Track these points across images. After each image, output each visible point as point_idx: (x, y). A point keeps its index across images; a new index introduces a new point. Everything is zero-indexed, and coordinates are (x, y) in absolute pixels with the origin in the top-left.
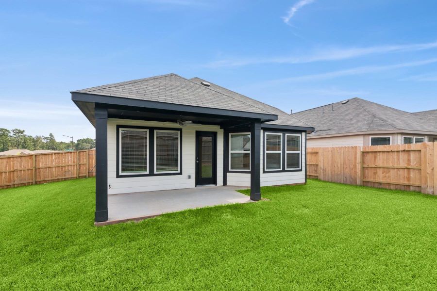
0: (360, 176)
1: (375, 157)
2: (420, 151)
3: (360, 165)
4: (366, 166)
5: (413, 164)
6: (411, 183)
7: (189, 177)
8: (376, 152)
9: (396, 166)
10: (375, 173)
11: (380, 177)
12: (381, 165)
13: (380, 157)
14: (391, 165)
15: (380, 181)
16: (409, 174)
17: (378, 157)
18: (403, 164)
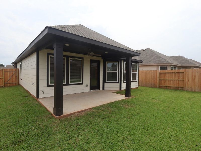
0: (158, 83)
1: (165, 75)
2: (184, 73)
3: (158, 79)
4: (161, 79)
5: (181, 78)
6: (180, 86)
7: (87, 86)
8: (165, 73)
9: (174, 79)
10: (165, 82)
11: (167, 84)
12: (167, 79)
13: (167, 75)
14: (172, 79)
15: (167, 85)
16: (179, 82)
17: (166, 75)
18: (176, 78)
